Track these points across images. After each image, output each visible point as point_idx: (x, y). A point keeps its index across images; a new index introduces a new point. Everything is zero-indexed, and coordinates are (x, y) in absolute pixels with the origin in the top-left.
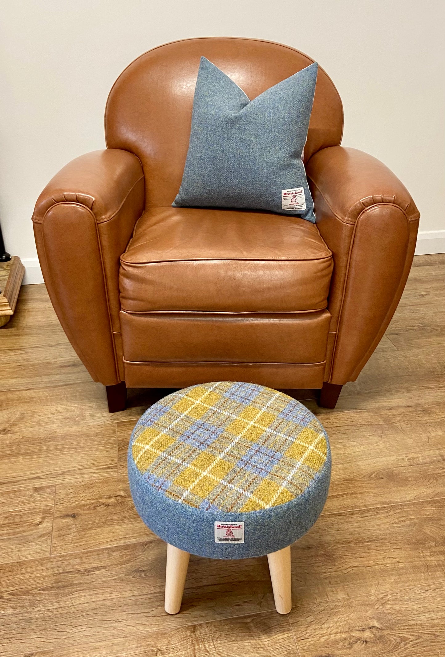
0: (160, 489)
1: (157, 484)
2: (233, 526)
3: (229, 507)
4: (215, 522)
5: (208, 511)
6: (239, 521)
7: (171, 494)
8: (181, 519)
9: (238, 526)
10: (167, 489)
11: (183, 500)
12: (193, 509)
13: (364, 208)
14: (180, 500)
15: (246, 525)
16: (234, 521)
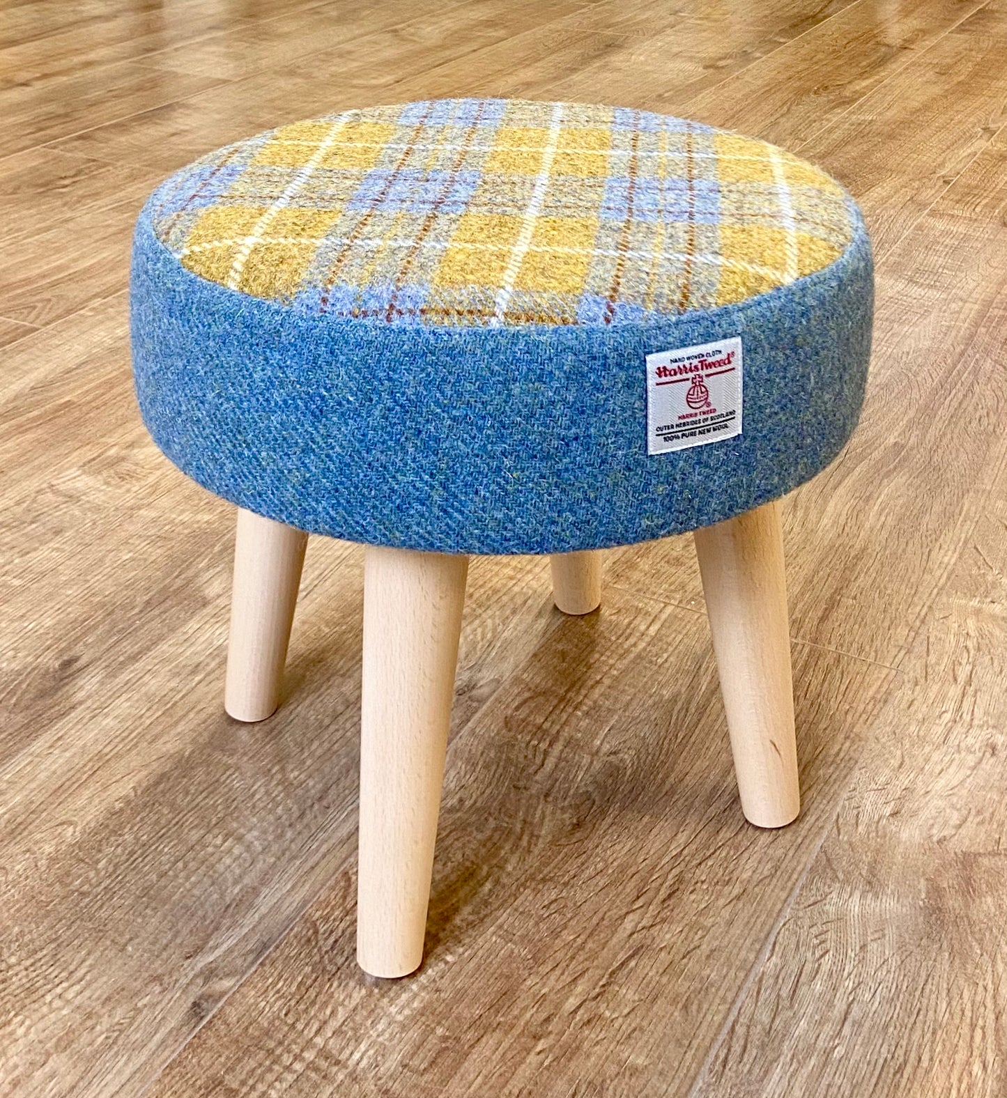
0: (395, 315)
1: (373, 305)
2: (710, 360)
3: (677, 297)
4: (649, 358)
5: (613, 323)
6: (725, 337)
7: (447, 313)
8: (516, 390)
9: (723, 356)
10: (423, 306)
11: (506, 314)
12: (555, 331)
14: (493, 320)
15: (748, 351)
16: (708, 337)
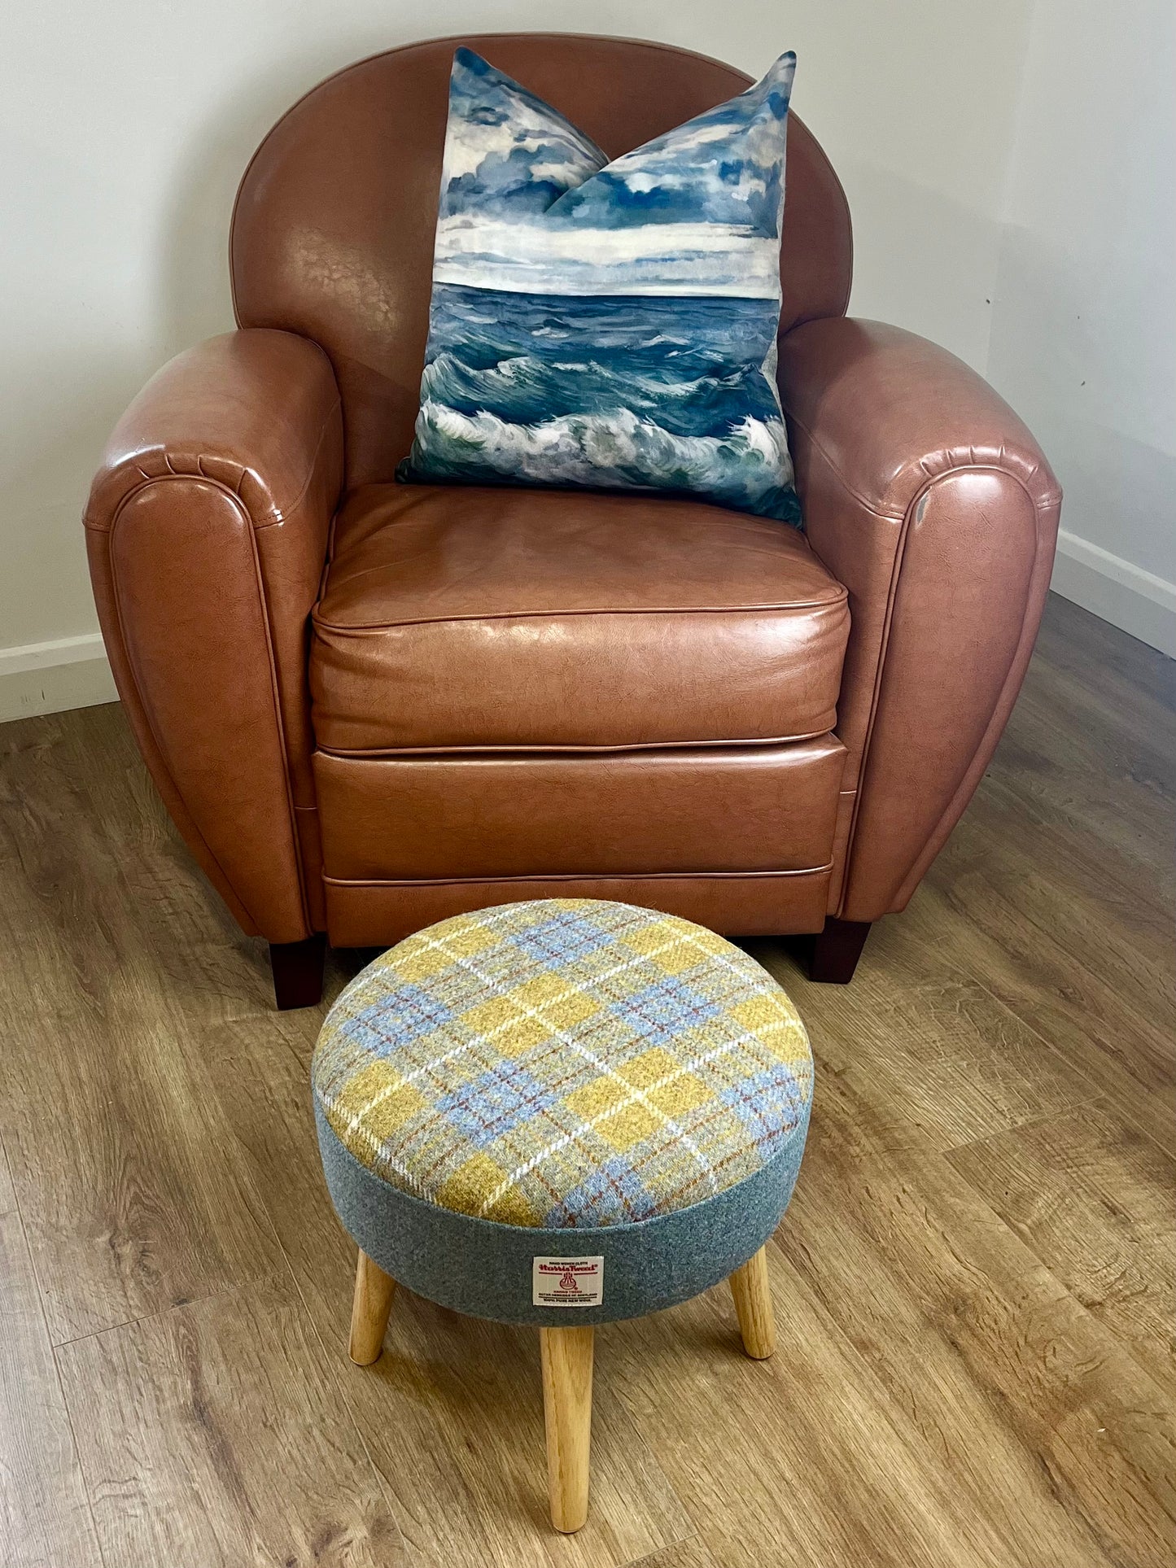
13: (929, 479)
